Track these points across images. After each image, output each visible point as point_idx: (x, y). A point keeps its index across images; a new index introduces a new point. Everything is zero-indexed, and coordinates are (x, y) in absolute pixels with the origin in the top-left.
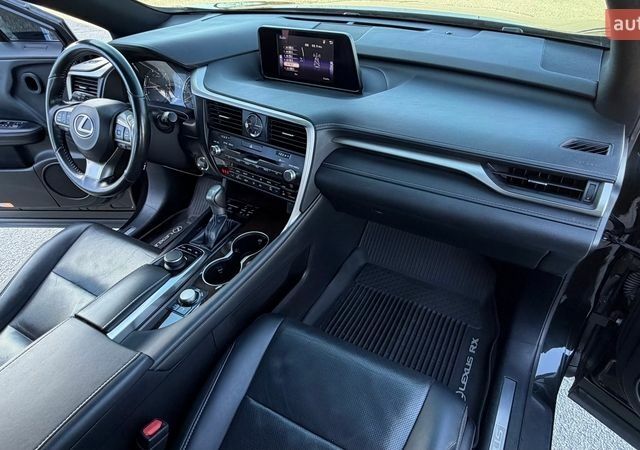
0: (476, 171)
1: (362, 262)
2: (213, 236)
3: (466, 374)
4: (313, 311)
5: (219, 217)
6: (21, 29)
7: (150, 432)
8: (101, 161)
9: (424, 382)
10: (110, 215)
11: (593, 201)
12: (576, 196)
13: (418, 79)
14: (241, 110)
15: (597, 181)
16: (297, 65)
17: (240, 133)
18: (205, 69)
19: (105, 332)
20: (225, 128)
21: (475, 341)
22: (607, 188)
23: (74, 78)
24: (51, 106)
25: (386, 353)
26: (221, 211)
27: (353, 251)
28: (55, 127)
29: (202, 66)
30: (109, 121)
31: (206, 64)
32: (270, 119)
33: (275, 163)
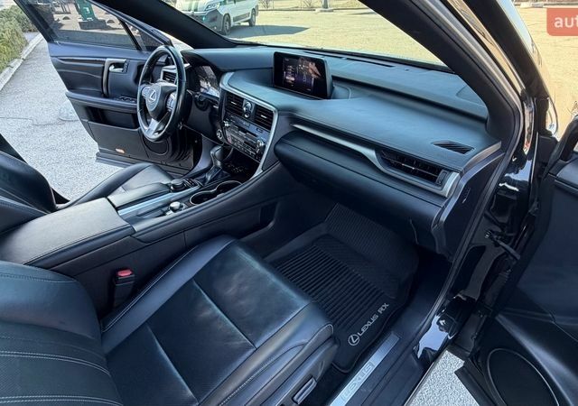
0: (370, 153)
1: (324, 232)
2: (209, 178)
3: (368, 325)
4: (273, 254)
5: (216, 167)
6: (149, 45)
7: (122, 275)
8: (158, 120)
9: (306, 299)
10: (177, 170)
11: (442, 184)
12: (432, 180)
13: (371, 96)
14: (243, 99)
15: (448, 170)
16: (293, 79)
17: (241, 115)
18: (232, 74)
19: (117, 209)
20: (235, 112)
21: (385, 306)
22: (454, 177)
23: (165, 73)
24: (142, 84)
25: (314, 294)
26: (219, 163)
27: (319, 223)
28: (141, 97)
29: (231, 71)
30: (165, 95)
31: (234, 71)
32: (256, 105)
33: (255, 135)
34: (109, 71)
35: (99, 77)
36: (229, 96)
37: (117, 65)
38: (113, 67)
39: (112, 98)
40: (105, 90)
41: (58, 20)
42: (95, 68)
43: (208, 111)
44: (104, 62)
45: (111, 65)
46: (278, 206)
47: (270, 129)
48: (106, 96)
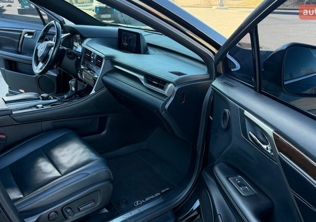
2: (66, 97)
3: (151, 197)
8: (42, 62)
12: (162, 88)
14: (92, 52)
15: (168, 82)
16: (127, 44)
17: (90, 61)
18: (90, 39)
20: (88, 60)
26: (74, 89)
29: (90, 37)
30: (49, 48)
31: (93, 38)
32: (98, 55)
33: (95, 72)
34: (24, 37)
35: (18, 41)
36: (86, 51)
37: (30, 34)
38: (27, 35)
39: (23, 54)
40: (19, 49)
41: (3, 7)
42: (15, 35)
43: (75, 60)
44: (22, 31)
45: (26, 33)
46: (109, 119)
47: (100, 67)
48: (19, 53)
